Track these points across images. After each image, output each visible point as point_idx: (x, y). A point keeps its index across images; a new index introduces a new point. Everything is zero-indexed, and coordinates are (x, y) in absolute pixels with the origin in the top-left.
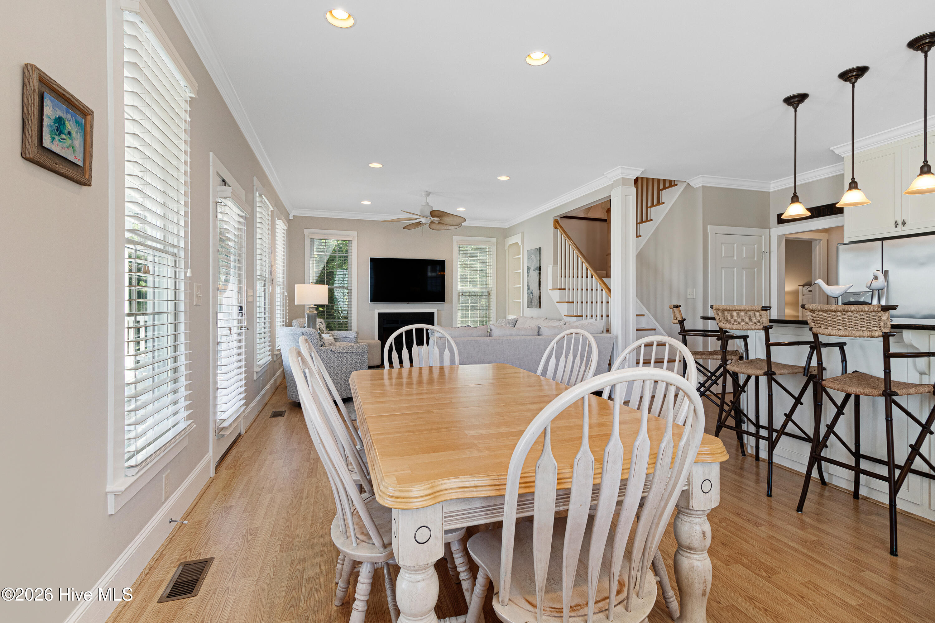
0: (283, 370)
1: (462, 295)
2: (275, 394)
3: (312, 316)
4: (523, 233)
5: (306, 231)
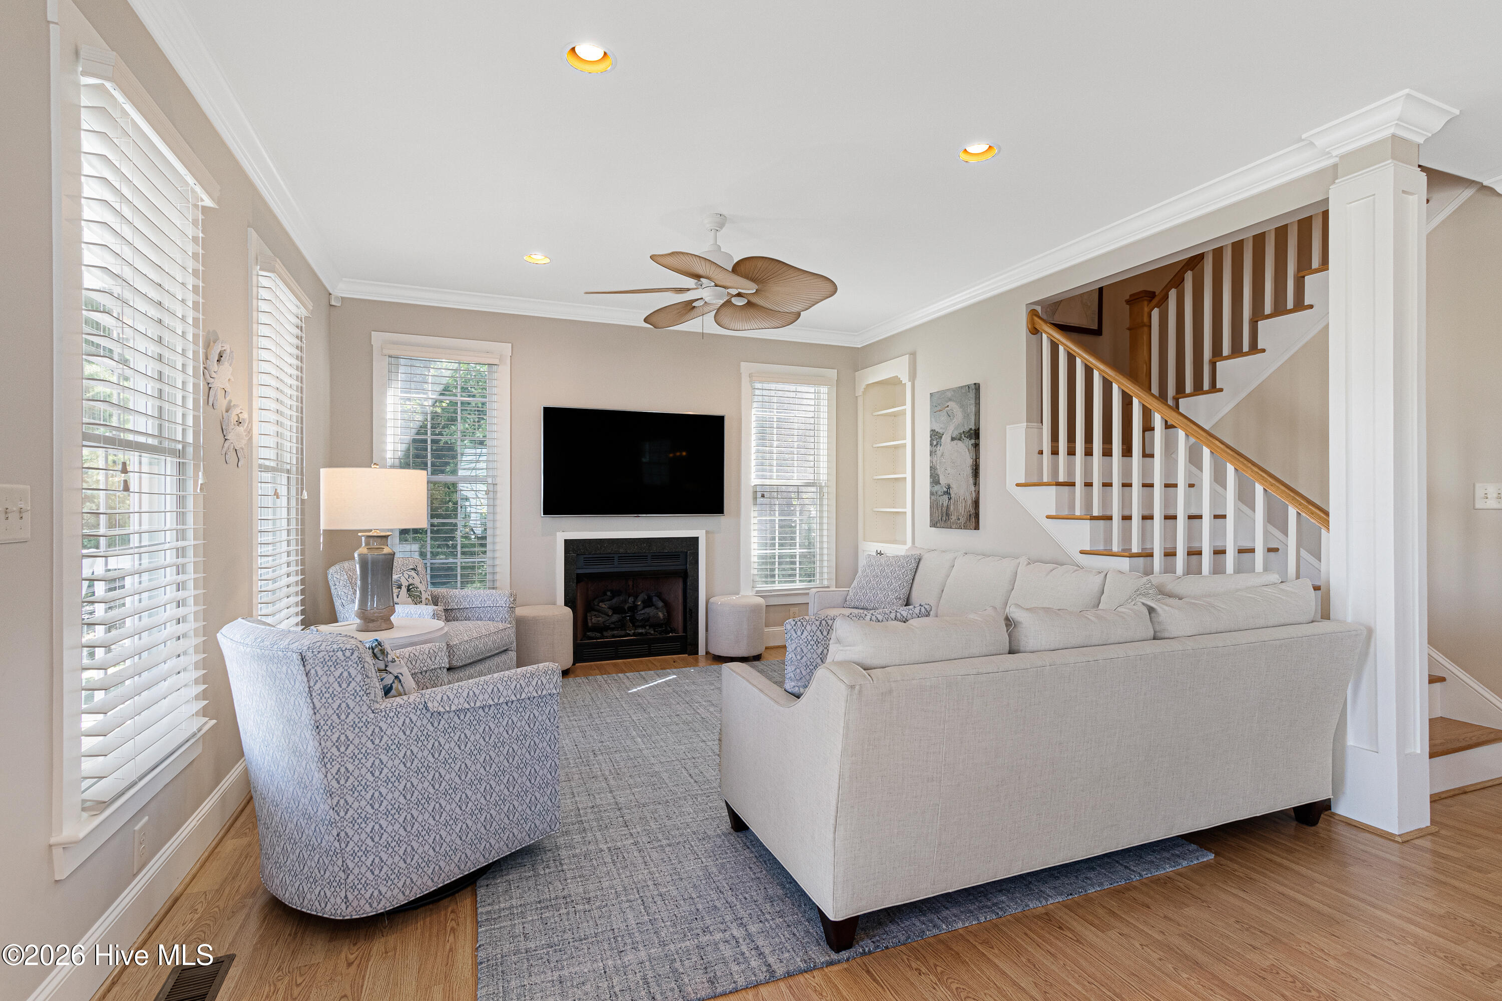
0: (246, 772)
1: (763, 496)
2: (232, 832)
3: (375, 562)
4: (913, 355)
5: (377, 338)
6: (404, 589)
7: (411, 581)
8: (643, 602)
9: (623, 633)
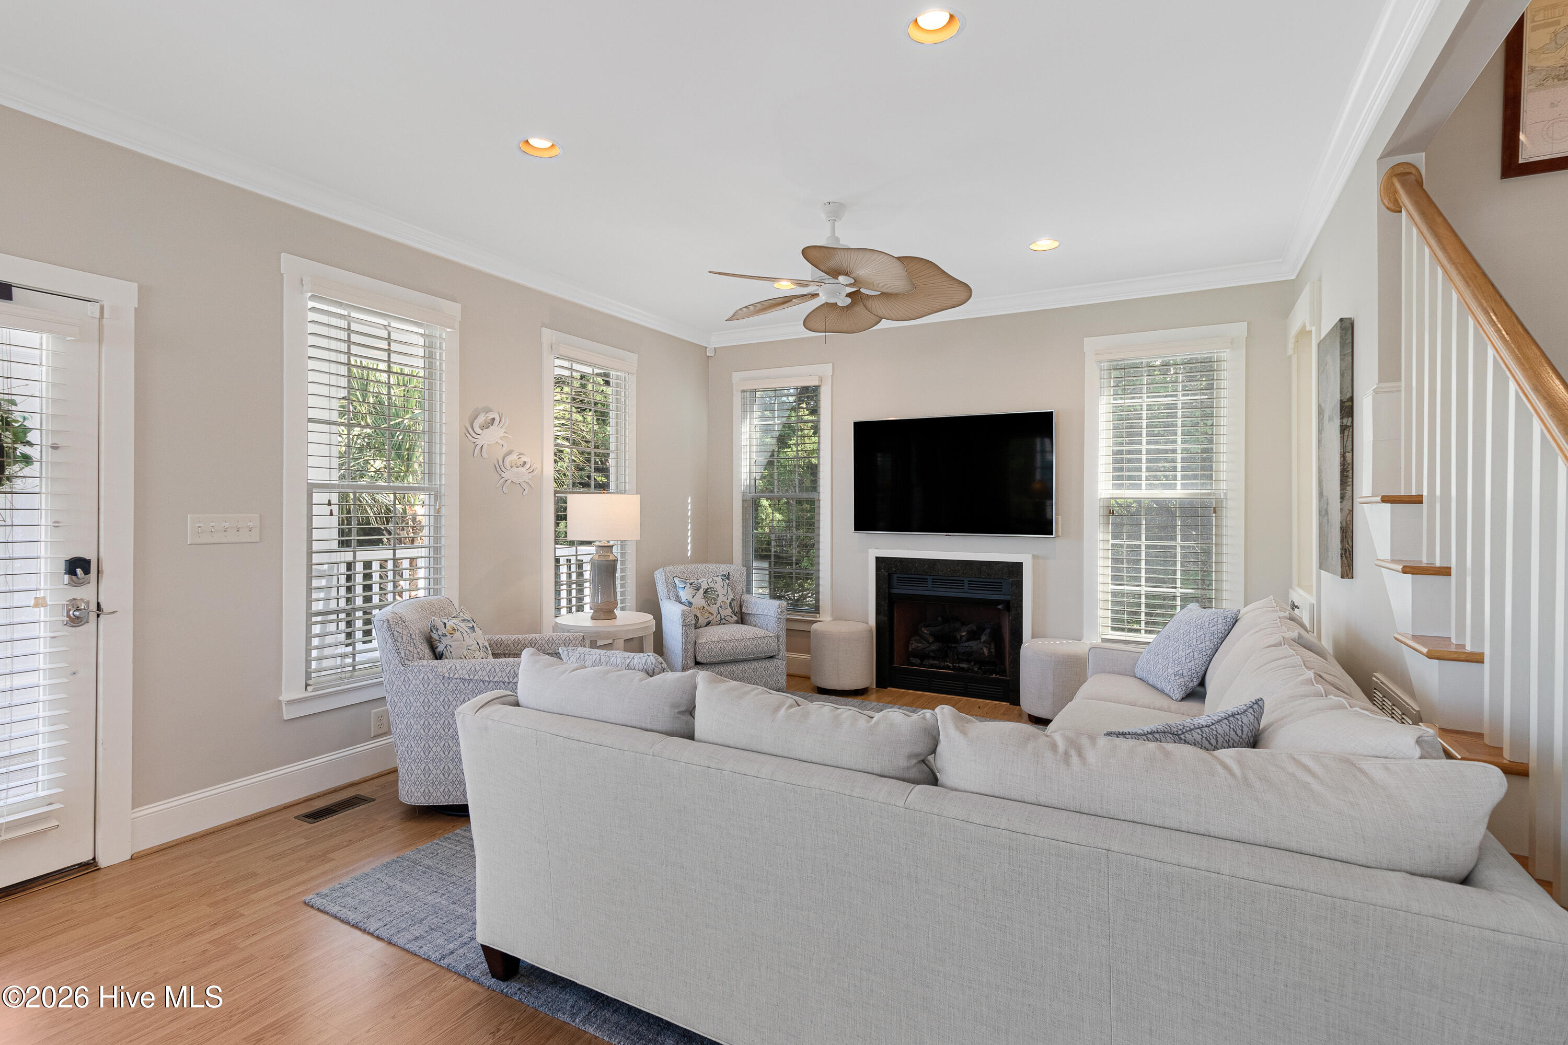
4: (1319, 280)
5: (736, 377)
6: (701, 591)
7: (711, 585)
8: (968, 633)
9: (942, 664)
